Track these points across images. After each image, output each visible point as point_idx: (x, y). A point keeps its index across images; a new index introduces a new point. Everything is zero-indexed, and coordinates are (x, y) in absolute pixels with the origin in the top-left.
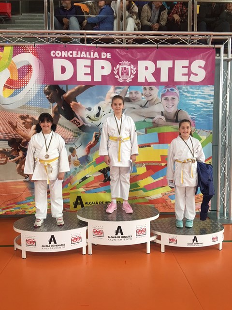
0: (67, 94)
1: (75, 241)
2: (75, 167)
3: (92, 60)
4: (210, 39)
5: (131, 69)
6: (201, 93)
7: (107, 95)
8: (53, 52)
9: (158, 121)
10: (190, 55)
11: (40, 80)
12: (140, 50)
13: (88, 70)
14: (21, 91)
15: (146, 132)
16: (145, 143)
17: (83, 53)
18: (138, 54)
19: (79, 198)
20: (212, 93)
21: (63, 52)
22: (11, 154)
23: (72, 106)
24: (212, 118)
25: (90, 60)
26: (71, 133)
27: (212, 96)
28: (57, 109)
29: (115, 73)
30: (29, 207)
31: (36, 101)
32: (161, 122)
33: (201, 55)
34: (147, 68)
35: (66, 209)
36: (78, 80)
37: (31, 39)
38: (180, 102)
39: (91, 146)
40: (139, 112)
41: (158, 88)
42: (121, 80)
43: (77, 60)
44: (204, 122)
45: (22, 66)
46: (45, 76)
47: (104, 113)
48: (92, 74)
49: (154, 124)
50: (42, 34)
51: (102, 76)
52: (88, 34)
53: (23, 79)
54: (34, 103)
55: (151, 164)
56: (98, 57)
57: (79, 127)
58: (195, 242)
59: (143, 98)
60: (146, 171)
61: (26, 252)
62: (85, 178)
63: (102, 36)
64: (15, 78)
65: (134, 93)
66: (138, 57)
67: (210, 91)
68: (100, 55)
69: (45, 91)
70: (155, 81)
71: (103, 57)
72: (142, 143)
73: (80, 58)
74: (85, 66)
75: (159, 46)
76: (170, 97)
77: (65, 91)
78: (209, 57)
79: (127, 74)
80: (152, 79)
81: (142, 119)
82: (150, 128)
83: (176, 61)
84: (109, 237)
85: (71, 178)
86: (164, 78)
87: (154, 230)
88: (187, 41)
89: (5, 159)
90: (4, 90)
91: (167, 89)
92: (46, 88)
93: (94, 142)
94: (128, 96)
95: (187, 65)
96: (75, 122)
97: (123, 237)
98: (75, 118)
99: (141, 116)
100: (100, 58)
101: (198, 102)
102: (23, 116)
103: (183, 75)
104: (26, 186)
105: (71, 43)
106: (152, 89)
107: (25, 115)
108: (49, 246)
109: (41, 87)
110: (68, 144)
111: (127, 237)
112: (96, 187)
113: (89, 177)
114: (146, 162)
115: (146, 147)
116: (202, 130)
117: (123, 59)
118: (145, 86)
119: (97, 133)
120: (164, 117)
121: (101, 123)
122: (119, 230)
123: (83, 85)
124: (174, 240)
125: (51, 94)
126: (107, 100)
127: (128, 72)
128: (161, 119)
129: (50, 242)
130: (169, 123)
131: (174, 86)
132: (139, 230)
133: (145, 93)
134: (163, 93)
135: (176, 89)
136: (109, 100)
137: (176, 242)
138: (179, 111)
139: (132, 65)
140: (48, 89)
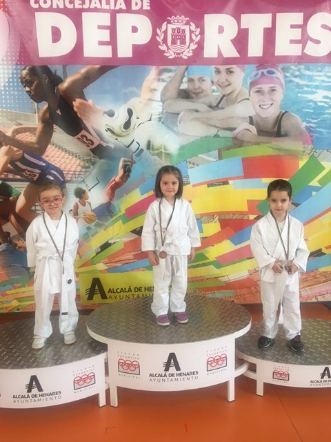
0: (65, 85)
1: (82, 383)
2: (88, 225)
3: (114, 14)
5: (191, 32)
6: (327, 80)
7: (146, 84)
9: (243, 135)
13: (105, 34)
15: (220, 157)
16: (217, 178)
19: (96, 282)
25: (108, 16)
26: (78, 161)
28: (48, 114)
29: (160, 39)
30: (3, 299)
32: (247, 137)
34: (221, 30)
36: (85, 56)
38: (285, 96)
39: (117, 186)
40: (207, 118)
41: (244, 70)
42: (171, 55)
43: (83, 14)
46: (21, 48)
47: (139, 121)
48: (113, 42)
49: (235, 141)
51: (133, 45)
55: (228, 217)
57: (92, 150)
58: (326, 378)
59: (213, 91)
60: (220, 230)
62: (106, 246)
65: (196, 81)
66: (204, 7)
68: (128, 4)
69: (22, 78)
70: (238, 55)
71: (134, 7)
72: (211, 178)
73: (89, 10)
74: (100, 27)
76: (266, 87)
77: (62, 77)
79: (183, 42)
80: (231, 52)
81: (213, 131)
82: (228, 148)
83: (278, 15)
84: (151, 375)
85: (80, 245)
86: (255, 48)
91: (260, 72)
92: (25, 72)
93: (121, 178)
94: (184, 86)
95: (301, 22)
96: (85, 139)
97: (180, 375)
98: (83, 132)
99: (210, 125)
100: (129, 10)
101: (319, 96)
103: (292, 42)
106: (231, 72)
108: (28, 396)
109: (15, 71)
110: (73, 182)
111: (188, 374)
112: (128, 261)
113: (115, 243)
114: (219, 214)
115: (219, 185)
116: (325, 151)
117: (174, 11)
118: (218, 67)
119: (127, 159)
120: (254, 127)
121: (133, 141)
122: (172, 361)
123: (98, 66)
124: (284, 374)
125: (34, 85)
126: (145, 95)
127: (185, 39)
128: (249, 130)
129: (30, 388)
130: (263, 139)
131: (274, 65)
132: (212, 359)
133: (218, 81)
134: (254, 79)
135: (278, 71)
136: (148, 96)
137: (287, 378)
138: (283, 114)
139: (191, 23)
140: (27, 74)
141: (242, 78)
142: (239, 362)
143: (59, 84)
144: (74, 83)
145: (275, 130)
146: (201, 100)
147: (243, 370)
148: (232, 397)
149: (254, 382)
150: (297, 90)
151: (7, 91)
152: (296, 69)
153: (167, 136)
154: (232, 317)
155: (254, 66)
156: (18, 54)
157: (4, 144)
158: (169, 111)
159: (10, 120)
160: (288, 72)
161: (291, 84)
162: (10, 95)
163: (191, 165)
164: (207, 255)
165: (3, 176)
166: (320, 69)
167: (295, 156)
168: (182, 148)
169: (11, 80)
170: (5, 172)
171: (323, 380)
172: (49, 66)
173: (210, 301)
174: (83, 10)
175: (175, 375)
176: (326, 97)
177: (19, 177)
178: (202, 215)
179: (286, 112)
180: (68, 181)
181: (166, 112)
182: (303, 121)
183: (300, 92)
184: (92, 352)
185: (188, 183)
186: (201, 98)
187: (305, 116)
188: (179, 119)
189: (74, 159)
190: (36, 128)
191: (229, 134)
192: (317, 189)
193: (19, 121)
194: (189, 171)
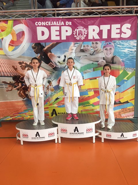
1: (50, 135)
2: (52, 92)
3: (60, 26)
4: (134, 10)
5: (84, 31)
6: (129, 45)
7: (70, 48)
8: (37, 22)
9: (101, 63)
10: (121, 21)
11: (29, 40)
12: (89, 19)
13: (58, 33)
14: (18, 47)
15: (94, 71)
16: (93, 77)
17: (55, 22)
18: (88, 21)
19: (54, 110)
20: (135, 45)
21: (43, 22)
22: (15, 85)
23: (49, 55)
24: (135, 60)
25: (59, 27)
26: (49, 72)
27: (136, 46)
28: (40, 58)
29: (74, 34)
30: (26, 115)
31: (28, 53)
32: (103, 64)
33: (128, 20)
34: (94, 30)
35: (47, 116)
36: (52, 39)
37: (24, 16)
40: (89, 58)
41: (101, 43)
42: (78, 39)
43: (51, 27)
44: (131, 63)
45: (19, 32)
48: (60, 35)
49: (99, 65)
50: (30, 12)
51: (66, 36)
52: (57, 11)
53: (19, 40)
54: (26, 54)
55: (96, 90)
56: (64, 24)
57: (53, 68)
58: (122, 137)
59: (92, 49)
60: (94, 94)
61: (23, 141)
62: (57, 99)
63: (66, 12)
64: (15, 39)
65: (86, 46)
66: (89, 24)
67: (134, 44)
68: (65, 23)
69: (32, 47)
70: (99, 38)
71: (67, 24)
72: (91, 77)
73: (53, 26)
74: (56, 31)
75: (101, 16)
76: (108, 48)
77: (45, 46)
78: (133, 22)
79: (82, 35)
80: (97, 37)
81: (92, 62)
82: (96, 68)
83: (112, 25)
84: (70, 133)
85: (49, 98)
86: (105, 36)
87: (97, 129)
88: (119, 12)
89: (11, 88)
90: (9, 47)
91: (106, 43)
92: (33, 45)
94: (82, 48)
95: (120, 27)
96: (51, 65)
97: (78, 133)
98: (51, 63)
99: (91, 60)
100: (65, 25)
101: (126, 50)
102: (20, 62)
103: (117, 33)
104: (23, 104)
105: (47, 17)
106: (97, 43)
107: (21, 62)
108: (36, 138)
111: (81, 133)
113: (60, 98)
114: (94, 89)
115: (94, 79)
116: (129, 68)
117: (78, 24)
118: (93, 42)
120: (105, 61)
121: (66, 65)
122: (76, 129)
123: (55, 43)
124: (109, 135)
125: (36, 49)
126: (70, 51)
127: (82, 33)
128: (103, 62)
129: (36, 136)
131: (111, 41)
132: (88, 129)
133: (93, 46)
134: (104, 45)
135: (112, 43)
136: (71, 51)
137: (110, 137)
138: (114, 56)
139: (84, 29)
140: (34, 45)
141: (100, 45)
143: (44, 48)
145: (112, 61)
146: (87, 52)
153: (77, 64)
156: (31, 39)
157: (27, 67)
158: (77, 56)
159: (29, 59)
163: (84, 73)
164: (90, 102)
166: (126, 42)
167: (119, 70)
168: (81, 68)
169: (29, 47)
178: (88, 89)
183: (119, 49)
184: (53, 127)
187: (121, 57)
188: (80, 58)
189: (48, 71)
192: (126, 81)
194: (84, 75)
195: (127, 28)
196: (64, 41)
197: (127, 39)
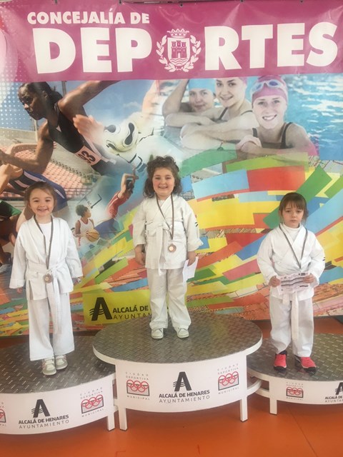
2: (91, 243)
3: (112, 29)
5: (192, 45)
7: (145, 99)
8: (32, 14)
9: (247, 148)
13: (105, 50)
15: (225, 171)
17: (94, 14)
18: (204, 13)
21: (52, 14)
25: (108, 29)
26: (80, 178)
28: (48, 131)
29: (160, 53)
30: (4, 322)
32: (251, 149)
33: (329, 12)
34: (222, 42)
36: (84, 71)
39: (120, 202)
40: (210, 131)
41: (246, 82)
42: (172, 68)
43: (81, 29)
46: (19, 65)
47: (141, 136)
48: (113, 57)
49: (240, 154)
51: (133, 60)
55: (234, 231)
57: (93, 167)
58: (341, 393)
59: (216, 104)
60: (226, 244)
62: (109, 264)
65: (198, 94)
66: (205, 20)
68: (127, 18)
69: (20, 95)
70: (240, 68)
71: (133, 21)
72: (215, 192)
73: (87, 25)
74: (99, 42)
76: (269, 99)
77: (62, 93)
79: (184, 55)
80: (232, 64)
81: (217, 144)
82: (232, 161)
83: (280, 26)
84: (161, 396)
85: (83, 264)
86: (257, 60)
91: (262, 83)
92: (23, 89)
93: (124, 194)
94: (186, 99)
95: (302, 33)
96: (86, 156)
97: (191, 394)
98: (85, 148)
99: (214, 138)
100: (128, 24)
101: (323, 107)
103: (294, 52)
106: (233, 84)
108: (35, 421)
109: (13, 89)
110: (74, 200)
111: (199, 393)
112: (133, 280)
113: (118, 260)
114: (226, 228)
115: (224, 199)
116: (331, 161)
117: (174, 24)
118: (219, 79)
119: (129, 175)
120: (258, 139)
121: (135, 156)
122: (182, 381)
123: (98, 82)
124: (297, 391)
125: (33, 102)
127: (186, 51)
128: (253, 142)
129: (36, 413)
130: (268, 151)
131: (276, 76)
132: (223, 378)
133: (220, 93)
134: (256, 90)
135: (281, 81)
136: (150, 110)
137: (301, 395)
138: (288, 125)
139: (192, 36)
140: (26, 91)
141: (244, 91)
142: (251, 380)
143: (59, 100)
144: (74, 99)
145: (280, 141)
146: (203, 114)
147: (255, 388)
148: (244, 416)
149: (267, 400)
150: (301, 100)
151: (6, 108)
152: (299, 79)
153: (170, 150)
154: (241, 334)
155: (256, 78)
156: (16, 71)
157: (3, 162)
158: (171, 125)
159: (9, 138)
160: (291, 83)
161: (294, 95)
162: (8, 112)
163: (195, 179)
164: (214, 271)
165: (2, 195)
166: (323, 79)
167: (301, 167)
168: (185, 162)
169: (9, 97)
170: (4, 191)
171: (338, 396)
172: (48, 83)
173: (219, 318)
174: (81, 25)
175: (186, 395)
176: (330, 107)
177: (19, 196)
178: (208, 230)
179: (290, 123)
180: (69, 199)
181: (168, 126)
182: (308, 132)
184: (100, 374)
185: (193, 198)
186: (204, 111)
187: (309, 127)
188: (181, 133)
189: (76, 176)
190: (36, 146)
191: (233, 147)
192: (324, 200)
193: (18, 139)
194: (193, 185)
195: (326, 36)
196: (126, 76)
197: (325, 72)
